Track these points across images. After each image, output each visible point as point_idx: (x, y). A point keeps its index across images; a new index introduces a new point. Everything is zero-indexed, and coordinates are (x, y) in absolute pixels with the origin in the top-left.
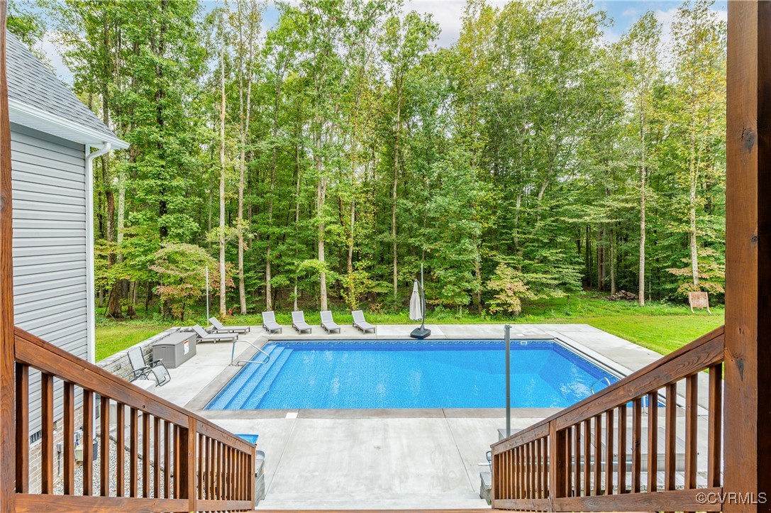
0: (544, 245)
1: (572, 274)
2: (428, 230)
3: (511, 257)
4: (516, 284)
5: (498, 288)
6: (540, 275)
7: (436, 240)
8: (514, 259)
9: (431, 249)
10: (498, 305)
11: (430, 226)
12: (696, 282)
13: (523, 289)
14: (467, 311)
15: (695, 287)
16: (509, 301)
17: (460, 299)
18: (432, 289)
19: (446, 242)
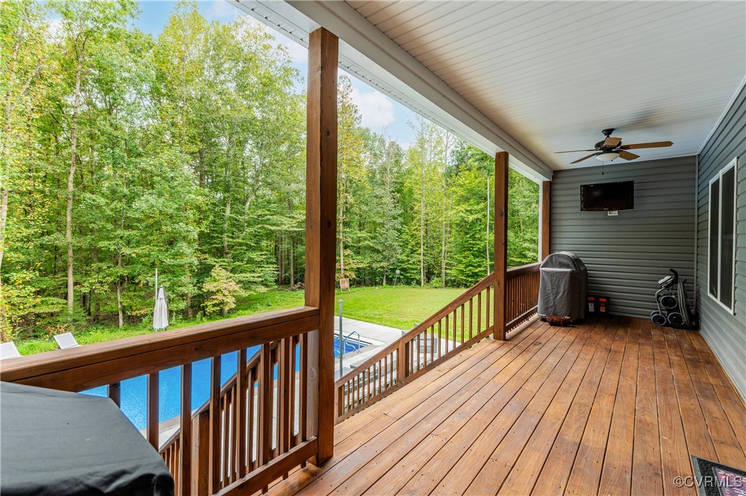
0: (250, 248)
1: (270, 271)
2: (127, 233)
3: (222, 259)
4: (230, 284)
5: (214, 290)
6: (248, 275)
7: (138, 243)
8: (224, 261)
9: (137, 254)
10: (214, 305)
11: (128, 227)
12: (342, 272)
13: (237, 288)
14: (181, 317)
15: (342, 276)
16: (226, 300)
17: (175, 305)
18: (131, 298)
19: (157, 246)
